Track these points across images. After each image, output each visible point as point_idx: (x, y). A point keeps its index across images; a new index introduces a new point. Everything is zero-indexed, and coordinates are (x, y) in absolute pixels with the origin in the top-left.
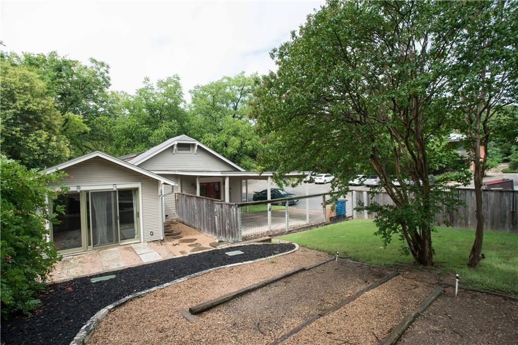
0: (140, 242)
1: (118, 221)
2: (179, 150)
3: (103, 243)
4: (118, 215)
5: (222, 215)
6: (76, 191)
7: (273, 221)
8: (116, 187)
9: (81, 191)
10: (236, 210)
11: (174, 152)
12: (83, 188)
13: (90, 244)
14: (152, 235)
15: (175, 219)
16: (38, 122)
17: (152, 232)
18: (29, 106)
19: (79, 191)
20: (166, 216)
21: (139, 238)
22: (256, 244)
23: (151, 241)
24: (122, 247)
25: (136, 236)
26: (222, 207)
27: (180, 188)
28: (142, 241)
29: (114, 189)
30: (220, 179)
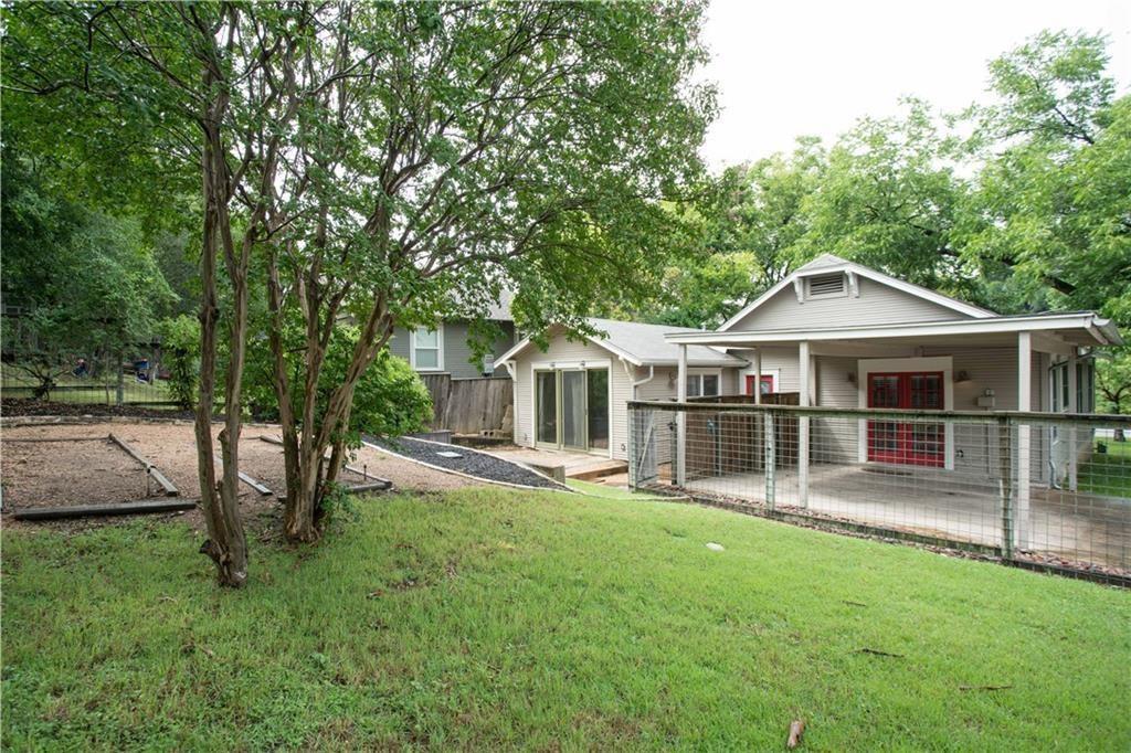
2: (813, 293)
4: (587, 408)
6: (552, 369)
8: (583, 365)
9: (556, 369)
11: (800, 299)
12: (558, 366)
14: (624, 449)
28: (611, 457)
29: (581, 368)
30: (944, 364)
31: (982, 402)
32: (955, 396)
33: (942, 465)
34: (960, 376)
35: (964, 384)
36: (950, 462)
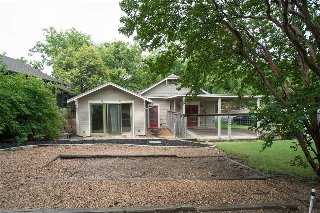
0: (133, 135)
1: (121, 121)
2: (169, 84)
3: (114, 132)
4: (121, 118)
5: (177, 122)
6: (101, 104)
7: (232, 134)
8: (120, 102)
9: (103, 104)
10: (184, 119)
11: (166, 85)
12: (104, 102)
13: (107, 132)
14: (139, 132)
15: (165, 127)
16: (94, 71)
17: (139, 130)
18: (91, 63)
19: (102, 103)
20: (161, 124)
21: (132, 132)
22: (181, 140)
23: (138, 135)
24: (122, 136)
25: (131, 131)
26: (177, 117)
27: (169, 107)
28: (134, 134)
29: (119, 103)
30: (198, 103)
31: (205, 111)
32: (200, 110)
33: (197, 126)
34: (201, 106)
35: (202, 108)
36: (199, 125)
